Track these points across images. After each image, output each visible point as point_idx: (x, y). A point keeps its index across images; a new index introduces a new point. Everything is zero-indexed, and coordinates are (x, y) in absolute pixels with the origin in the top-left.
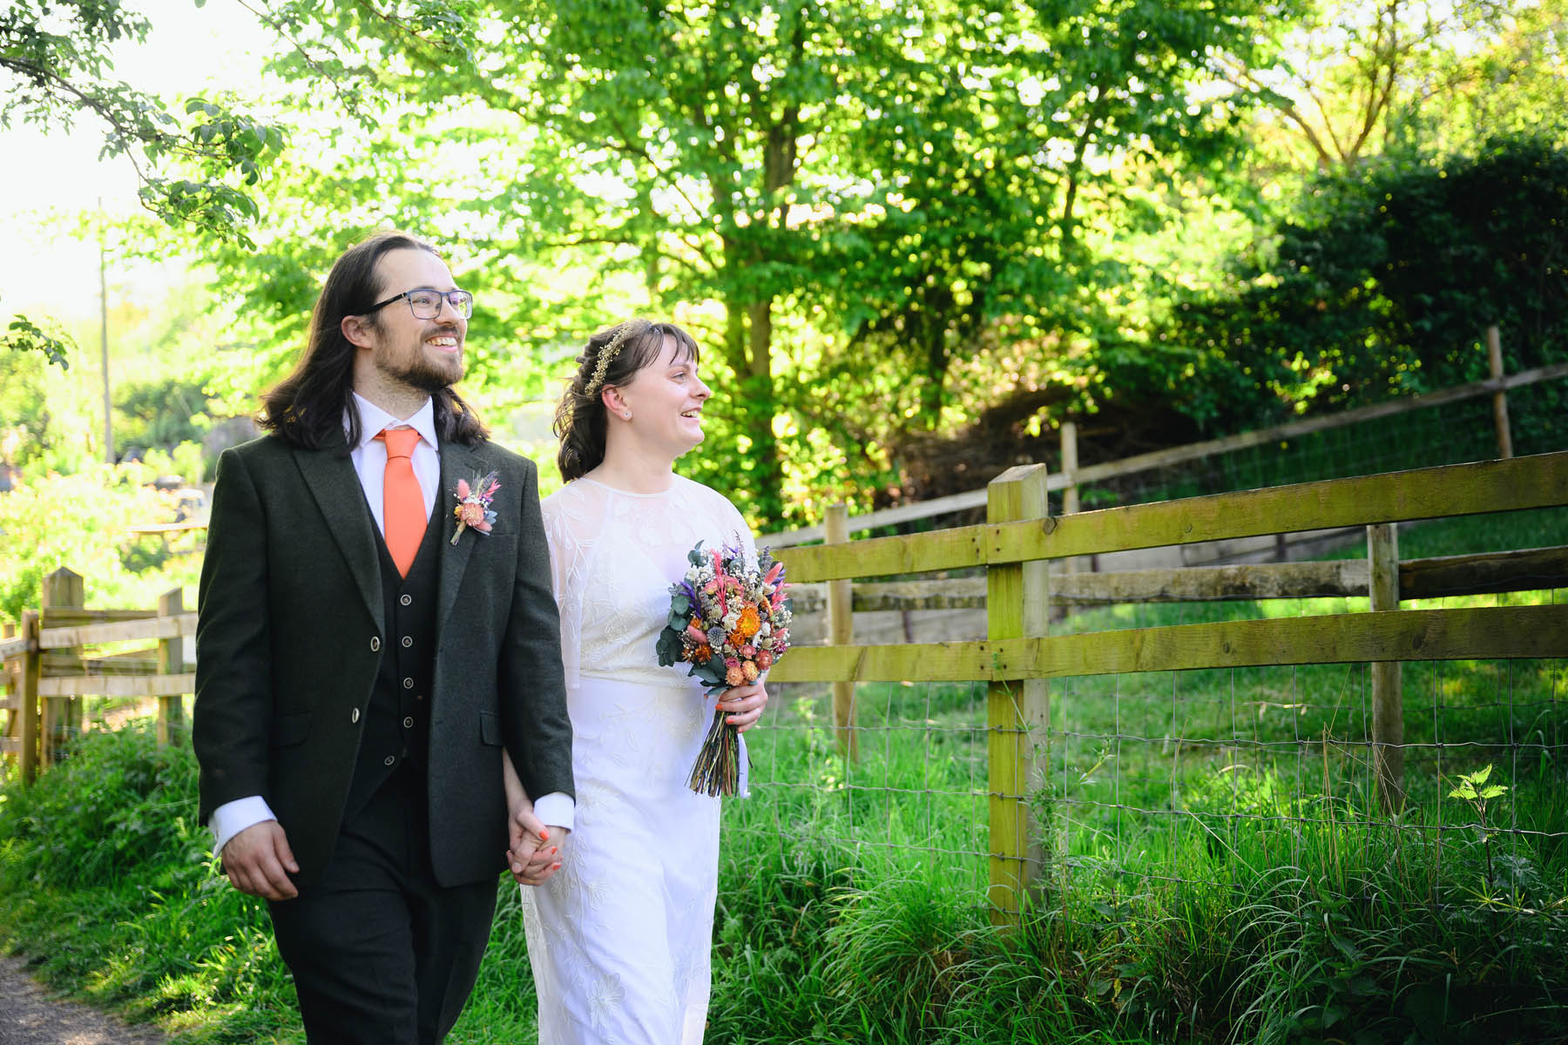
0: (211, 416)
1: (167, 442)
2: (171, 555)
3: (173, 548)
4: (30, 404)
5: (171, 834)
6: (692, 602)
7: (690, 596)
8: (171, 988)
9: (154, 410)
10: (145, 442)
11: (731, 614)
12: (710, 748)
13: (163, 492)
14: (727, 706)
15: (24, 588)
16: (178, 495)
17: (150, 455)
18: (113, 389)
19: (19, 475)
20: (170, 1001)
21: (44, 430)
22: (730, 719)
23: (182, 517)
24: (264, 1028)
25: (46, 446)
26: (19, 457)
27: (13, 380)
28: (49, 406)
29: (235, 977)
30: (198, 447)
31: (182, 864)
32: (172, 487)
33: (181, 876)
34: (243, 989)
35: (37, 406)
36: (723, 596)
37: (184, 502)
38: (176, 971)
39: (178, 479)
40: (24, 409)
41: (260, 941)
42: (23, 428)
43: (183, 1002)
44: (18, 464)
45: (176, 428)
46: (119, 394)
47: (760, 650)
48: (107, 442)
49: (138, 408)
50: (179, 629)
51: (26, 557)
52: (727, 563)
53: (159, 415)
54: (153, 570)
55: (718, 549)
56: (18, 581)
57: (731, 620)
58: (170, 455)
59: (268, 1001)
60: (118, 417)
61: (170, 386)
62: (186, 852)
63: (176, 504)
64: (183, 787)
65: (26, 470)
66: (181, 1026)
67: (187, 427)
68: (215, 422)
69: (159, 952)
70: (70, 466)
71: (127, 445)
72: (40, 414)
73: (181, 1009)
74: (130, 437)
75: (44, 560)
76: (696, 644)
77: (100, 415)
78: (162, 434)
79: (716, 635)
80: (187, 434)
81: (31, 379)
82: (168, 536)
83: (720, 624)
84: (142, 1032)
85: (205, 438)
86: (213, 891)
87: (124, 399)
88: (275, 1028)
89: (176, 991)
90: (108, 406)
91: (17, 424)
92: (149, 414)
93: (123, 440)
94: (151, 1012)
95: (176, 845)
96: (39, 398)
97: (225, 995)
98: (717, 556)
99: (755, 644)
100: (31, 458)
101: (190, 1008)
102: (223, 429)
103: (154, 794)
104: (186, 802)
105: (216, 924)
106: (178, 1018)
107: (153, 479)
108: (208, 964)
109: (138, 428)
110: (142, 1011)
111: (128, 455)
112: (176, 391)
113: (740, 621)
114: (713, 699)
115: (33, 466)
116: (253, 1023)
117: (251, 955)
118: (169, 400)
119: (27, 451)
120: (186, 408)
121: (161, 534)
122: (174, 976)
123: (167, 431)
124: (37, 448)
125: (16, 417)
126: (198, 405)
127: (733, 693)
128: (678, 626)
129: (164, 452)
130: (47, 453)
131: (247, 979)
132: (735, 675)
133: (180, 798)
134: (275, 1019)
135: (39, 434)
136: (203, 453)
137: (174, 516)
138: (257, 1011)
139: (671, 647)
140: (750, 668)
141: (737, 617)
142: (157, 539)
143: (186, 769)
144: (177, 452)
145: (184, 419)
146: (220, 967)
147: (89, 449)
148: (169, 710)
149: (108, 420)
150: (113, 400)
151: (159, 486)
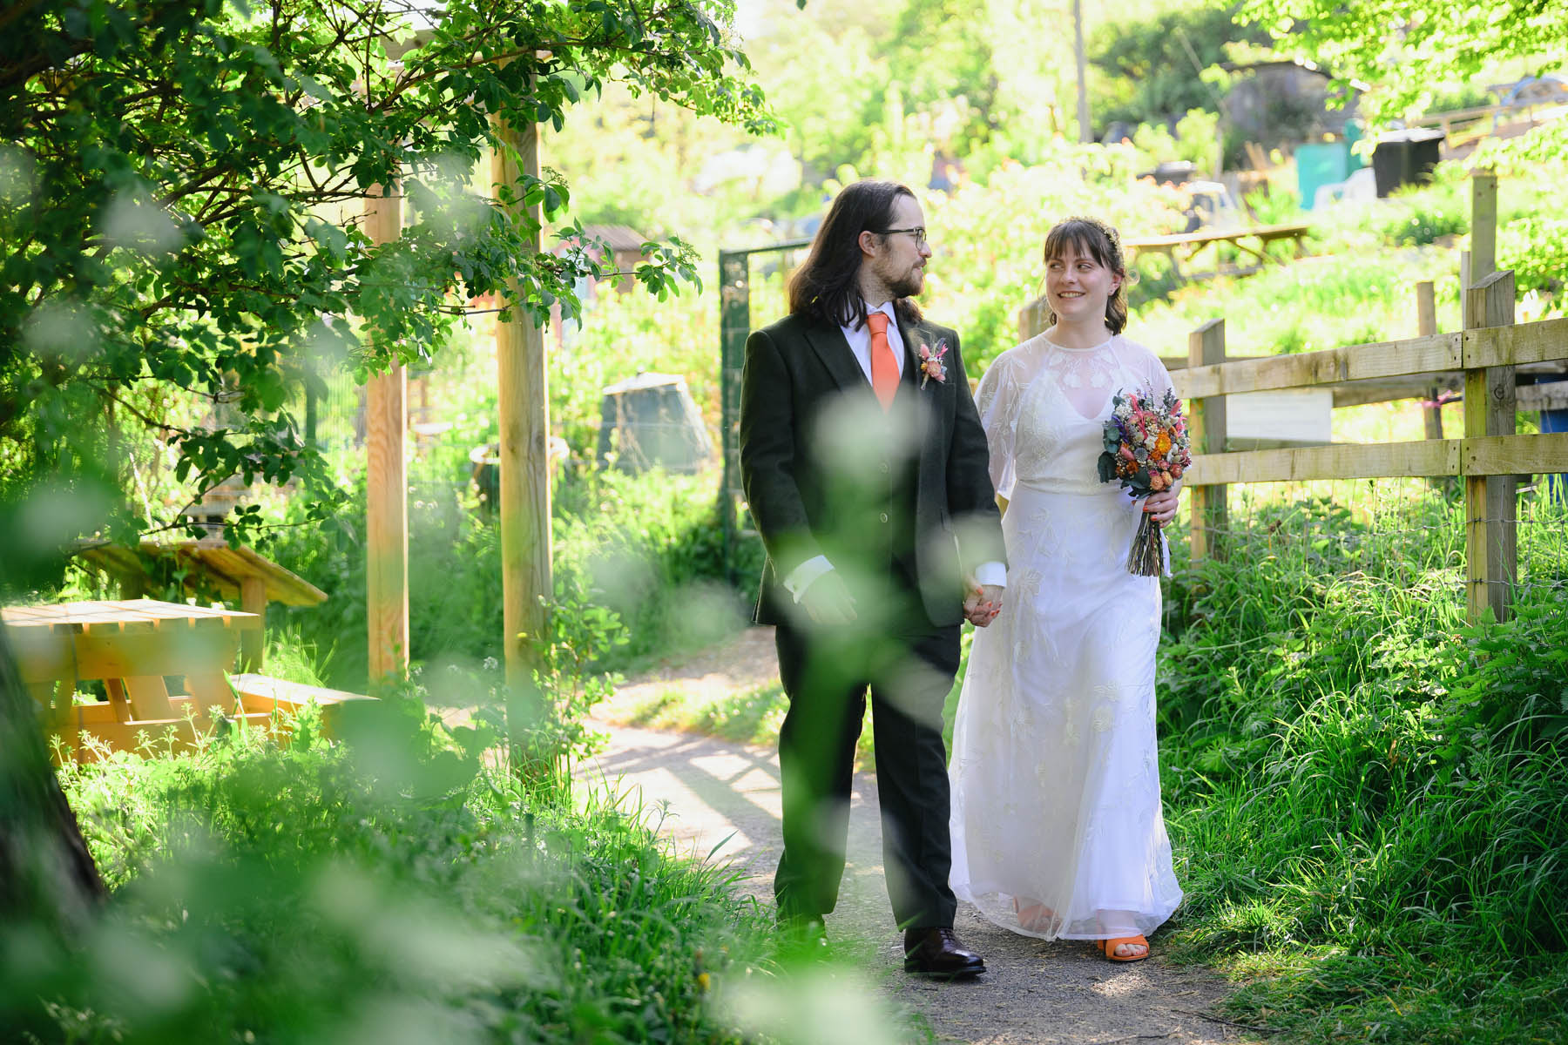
0: (1230, 68)
1: (1167, 111)
2: (1184, 281)
3: (1185, 270)
4: (971, 64)
5: (1217, 692)
6: (1120, 432)
7: (1121, 428)
8: (1233, 918)
9: (1146, 63)
10: (1135, 113)
11: (1149, 438)
12: (1141, 540)
13: (1168, 187)
14: (1150, 508)
15: (980, 332)
16: (1189, 189)
17: (1144, 130)
18: (1087, 35)
19: (961, 170)
20: (1232, 936)
21: (990, 102)
22: (1153, 517)
23: (1195, 224)
24: (1374, 982)
25: (994, 126)
26: (958, 143)
27: (945, 28)
28: (998, 64)
29: (1326, 904)
30: (1213, 117)
31: (1237, 736)
32: (1180, 177)
33: (1235, 753)
34: (1338, 923)
35: (981, 66)
36: (1143, 425)
37: (1198, 200)
38: (1239, 894)
39: (1187, 166)
40: (964, 73)
41: (1361, 854)
42: (962, 100)
43: (1252, 939)
44: (958, 155)
45: (1179, 89)
46: (1097, 42)
47: (1173, 464)
48: (1080, 115)
49: (1122, 61)
50: (1221, 385)
51: (984, 286)
52: (1142, 402)
53: (1152, 73)
54: (1159, 305)
55: (1134, 393)
56: (974, 321)
57: (1151, 442)
58: (1173, 132)
59: (1379, 944)
60: (1094, 75)
61: (1169, 24)
62: (1241, 719)
63: (1185, 204)
64: (1233, 622)
65: (968, 162)
66: (1252, 973)
67: (1194, 85)
68: (1237, 76)
69: (1213, 865)
70: (1029, 154)
71: (1109, 119)
72: (985, 77)
73: (1249, 949)
74: (1113, 105)
75: (1007, 292)
76: (1127, 461)
77: (1069, 73)
78: (1159, 99)
79: (1141, 454)
80: (1195, 99)
81: (972, 26)
82: (1179, 253)
83: (1143, 445)
84: (1196, 978)
85: (1222, 104)
86: (1286, 777)
87: (1102, 49)
88: (1392, 985)
89: (1241, 922)
90: (1081, 59)
91: (954, 94)
92: (1138, 71)
93: (1102, 111)
94: (1205, 951)
95: (1225, 708)
96: (984, 54)
97: (1312, 930)
98: (1133, 398)
99: (1169, 458)
100: (975, 143)
101: (1261, 948)
102: (1249, 87)
103: (1191, 631)
104: (1238, 644)
105: (1293, 827)
106: (1247, 961)
107: (1152, 168)
108: (1285, 886)
109: (1124, 92)
110: (1193, 947)
111: (1110, 135)
112: (1179, 31)
113: (1157, 442)
114: (1141, 504)
115: (978, 156)
116: (1358, 975)
117: (1349, 875)
118: (1167, 48)
119: (969, 133)
120: (1193, 57)
121: (1168, 249)
122: (1237, 901)
123: (1166, 95)
124: (982, 129)
125: (954, 83)
126: (1210, 54)
127: (1156, 497)
128: (1113, 450)
129: (1162, 128)
130: (995, 135)
131: (1345, 911)
132: (1157, 482)
133: (1230, 638)
134: (1391, 972)
135: (985, 107)
136: (1219, 124)
137: (1183, 222)
138: (1361, 956)
139: (1109, 467)
140: (1167, 476)
141: (1155, 439)
142: (1161, 257)
143: (1234, 596)
144: (1182, 126)
145: (1192, 74)
146: (1303, 890)
147: (1055, 130)
148: (1208, 507)
149: (1081, 82)
150: (1088, 53)
151: (1160, 177)
